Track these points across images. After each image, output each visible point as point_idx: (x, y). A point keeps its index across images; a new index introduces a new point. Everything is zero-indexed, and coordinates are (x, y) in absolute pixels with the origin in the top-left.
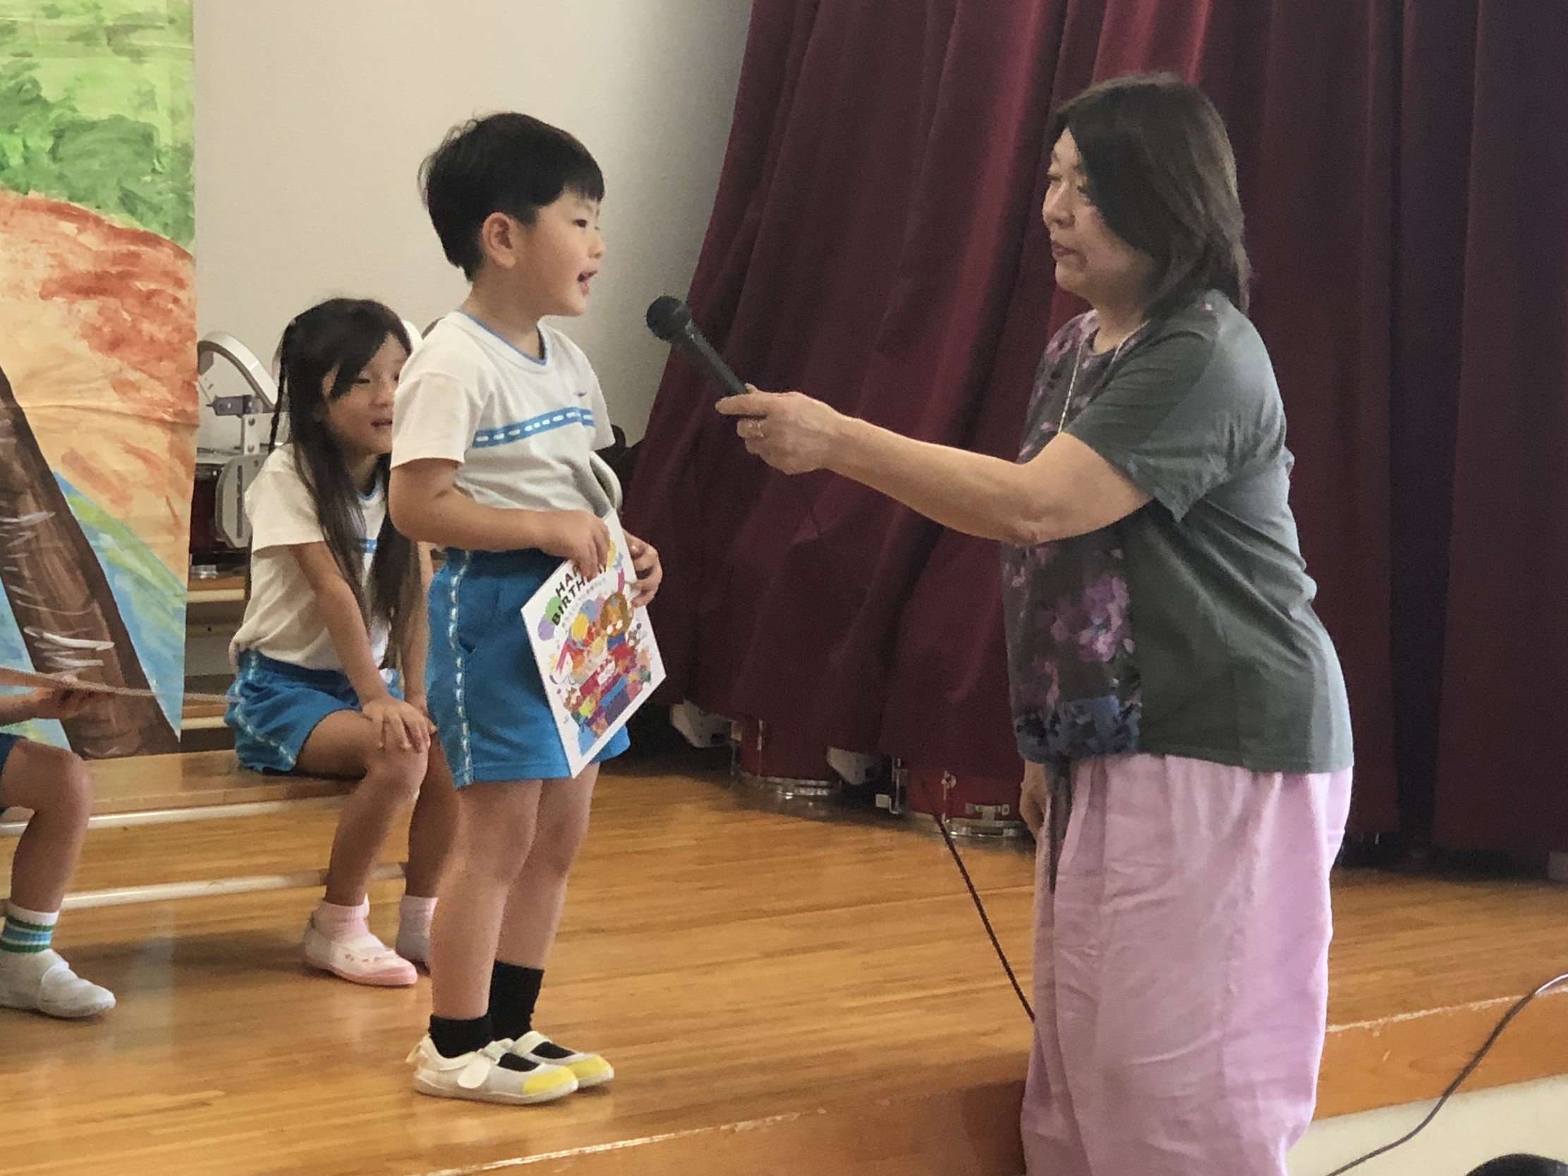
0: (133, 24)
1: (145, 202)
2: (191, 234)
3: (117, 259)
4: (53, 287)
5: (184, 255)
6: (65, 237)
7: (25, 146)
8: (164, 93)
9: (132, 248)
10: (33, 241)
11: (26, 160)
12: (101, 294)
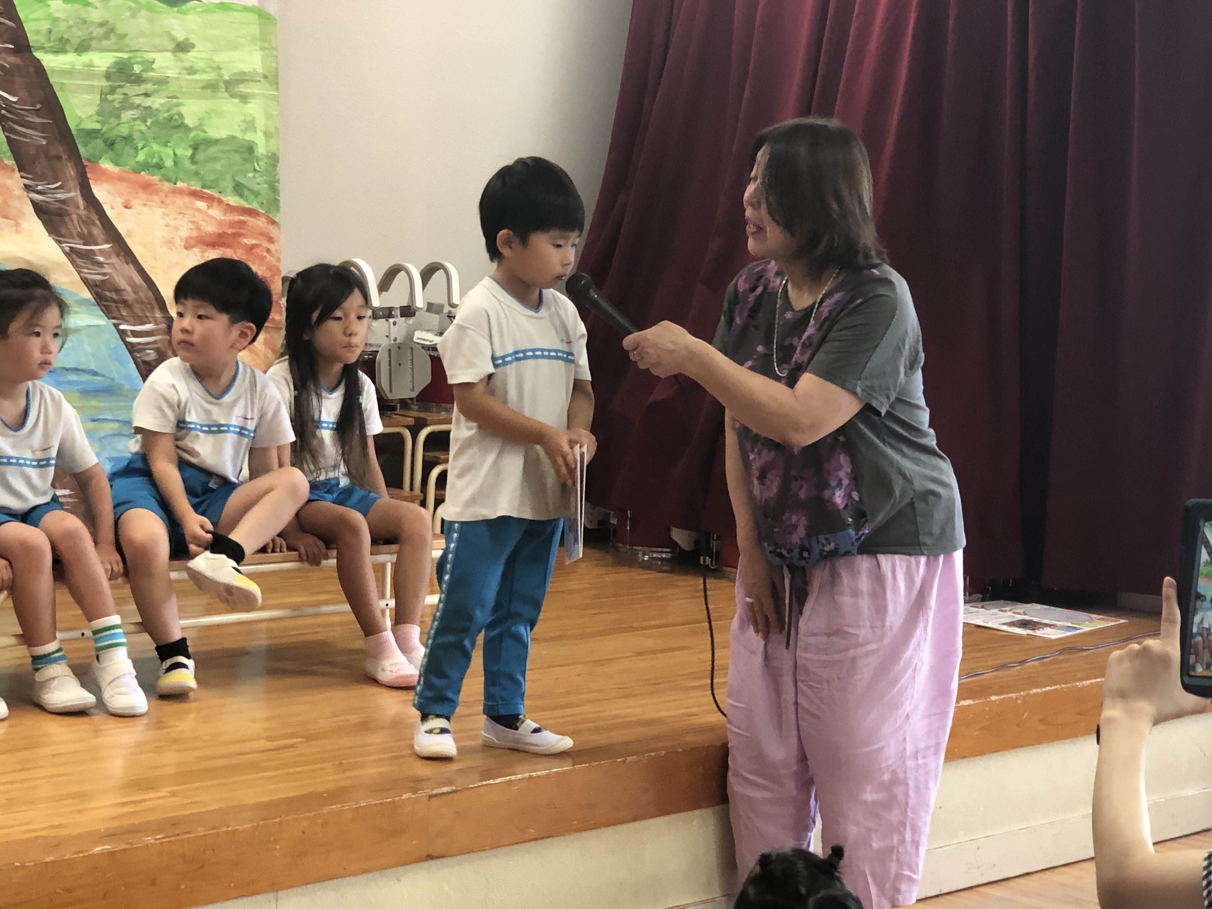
0: (241, 79)
1: (249, 189)
2: (278, 209)
3: (232, 225)
4: (193, 242)
5: (274, 223)
6: (199, 210)
7: (175, 154)
8: (261, 123)
9: (242, 218)
10: (180, 213)
11: (175, 163)
12: (222, 246)
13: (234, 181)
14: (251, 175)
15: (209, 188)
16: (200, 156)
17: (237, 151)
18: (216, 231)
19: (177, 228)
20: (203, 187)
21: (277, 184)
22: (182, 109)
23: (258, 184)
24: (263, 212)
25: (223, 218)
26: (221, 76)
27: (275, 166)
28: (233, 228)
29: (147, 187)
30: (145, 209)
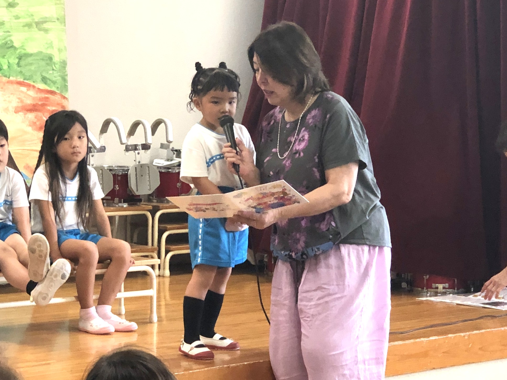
0: (44, 20)
2: (67, 90)
3: (40, 99)
4: (19, 109)
5: (64, 98)
6: (22, 92)
7: (9, 63)
8: (56, 43)
9: (46, 96)
11: (9, 67)
12: (36, 111)
13: (42, 75)
14: (51, 72)
15: (27, 80)
16: (22, 63)
17: (43, 59)
19: (10, 102)
20: (24, 79)
21: (66, 77)
22: (12, 38)
23: (55, 77)
24: (59, 92)
25: (36, 96)
26: (34, 19)
27: (64, 67)
28: (42, 101)
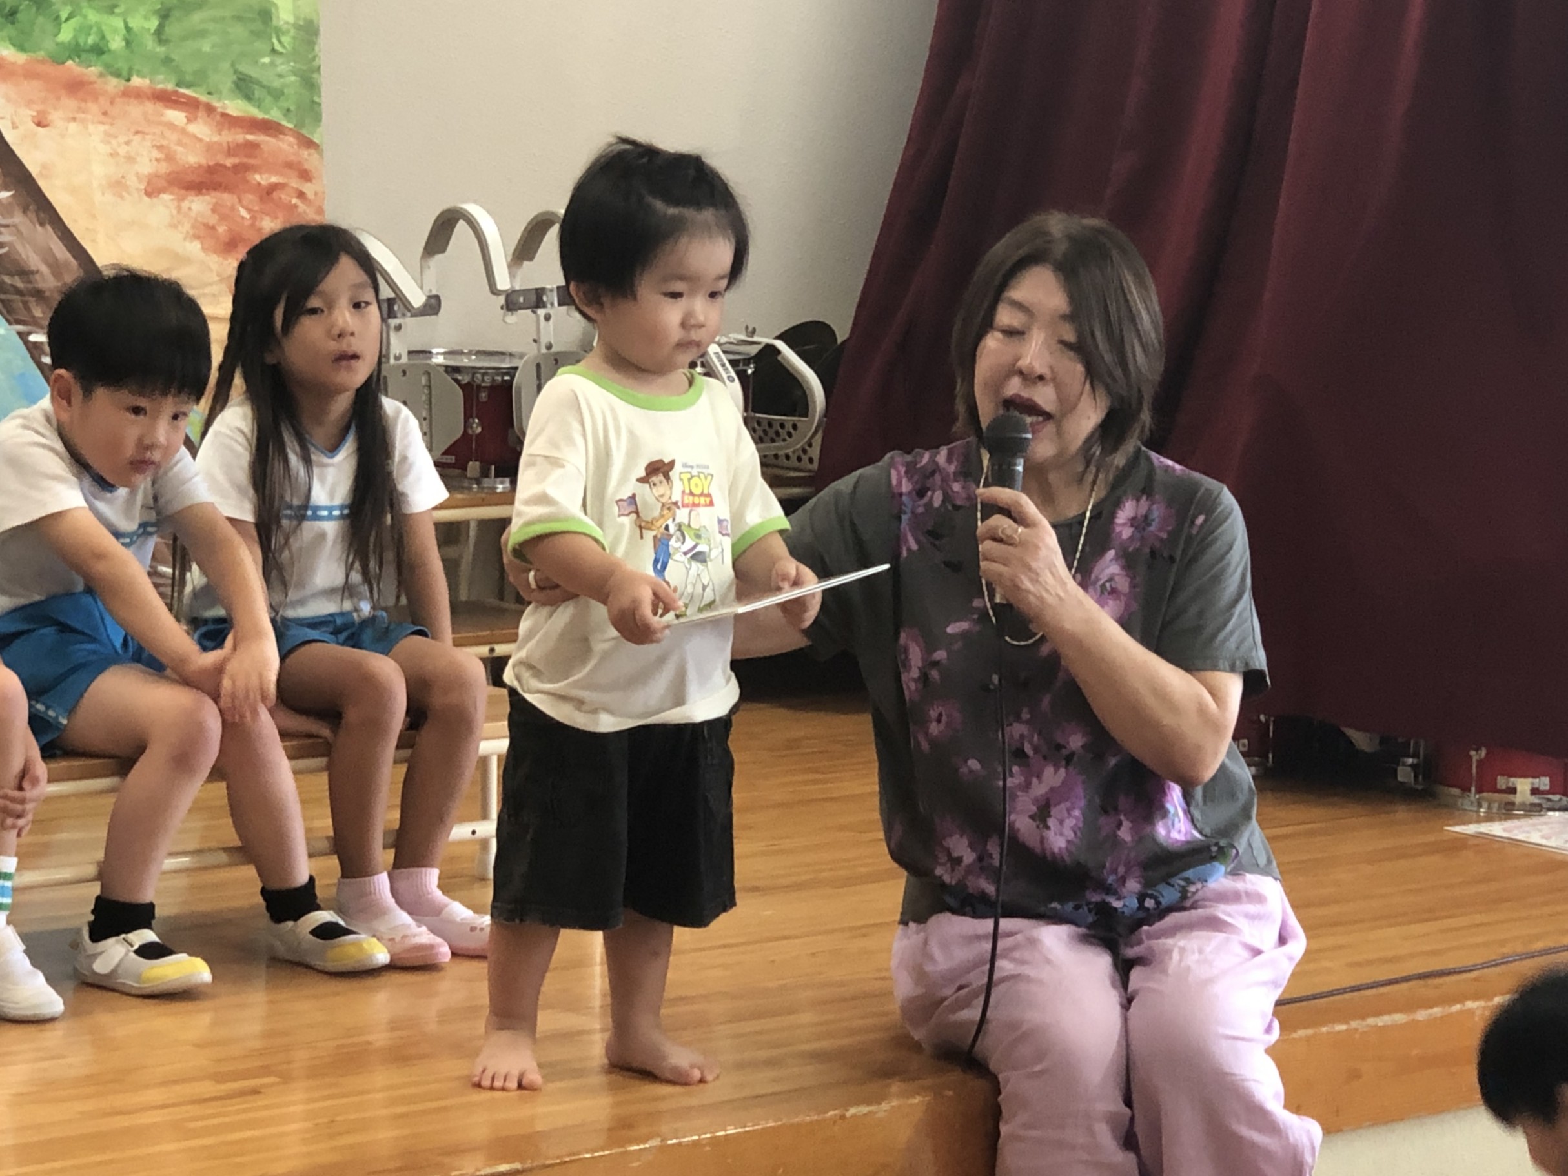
1: (263, 87)
2: (318, 121)
4: (160, 183)
5: (310, 144)
6: (171, 126)
7: (128, 29)
10: (137, 132)
11: (128, 43)
12: (215, 189)
13: (236, 72)
14: (266, 60)
15: (189, 86)
16: (172, 29)
18: (203, 162)
19: (130, 159)
20: (178, 85)
21: (315, 76)
23: (280, 76)
24: (290, 126)
25: (216, 138)
27: (311, 43)
28: (235, 155)
29: (76, 87)
30: (73, 126)
